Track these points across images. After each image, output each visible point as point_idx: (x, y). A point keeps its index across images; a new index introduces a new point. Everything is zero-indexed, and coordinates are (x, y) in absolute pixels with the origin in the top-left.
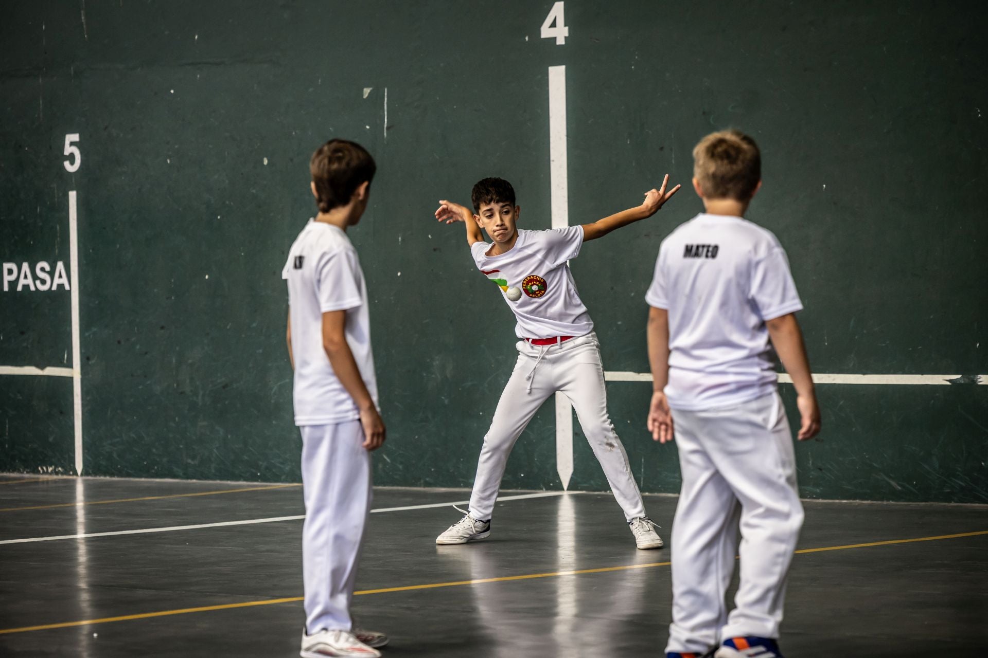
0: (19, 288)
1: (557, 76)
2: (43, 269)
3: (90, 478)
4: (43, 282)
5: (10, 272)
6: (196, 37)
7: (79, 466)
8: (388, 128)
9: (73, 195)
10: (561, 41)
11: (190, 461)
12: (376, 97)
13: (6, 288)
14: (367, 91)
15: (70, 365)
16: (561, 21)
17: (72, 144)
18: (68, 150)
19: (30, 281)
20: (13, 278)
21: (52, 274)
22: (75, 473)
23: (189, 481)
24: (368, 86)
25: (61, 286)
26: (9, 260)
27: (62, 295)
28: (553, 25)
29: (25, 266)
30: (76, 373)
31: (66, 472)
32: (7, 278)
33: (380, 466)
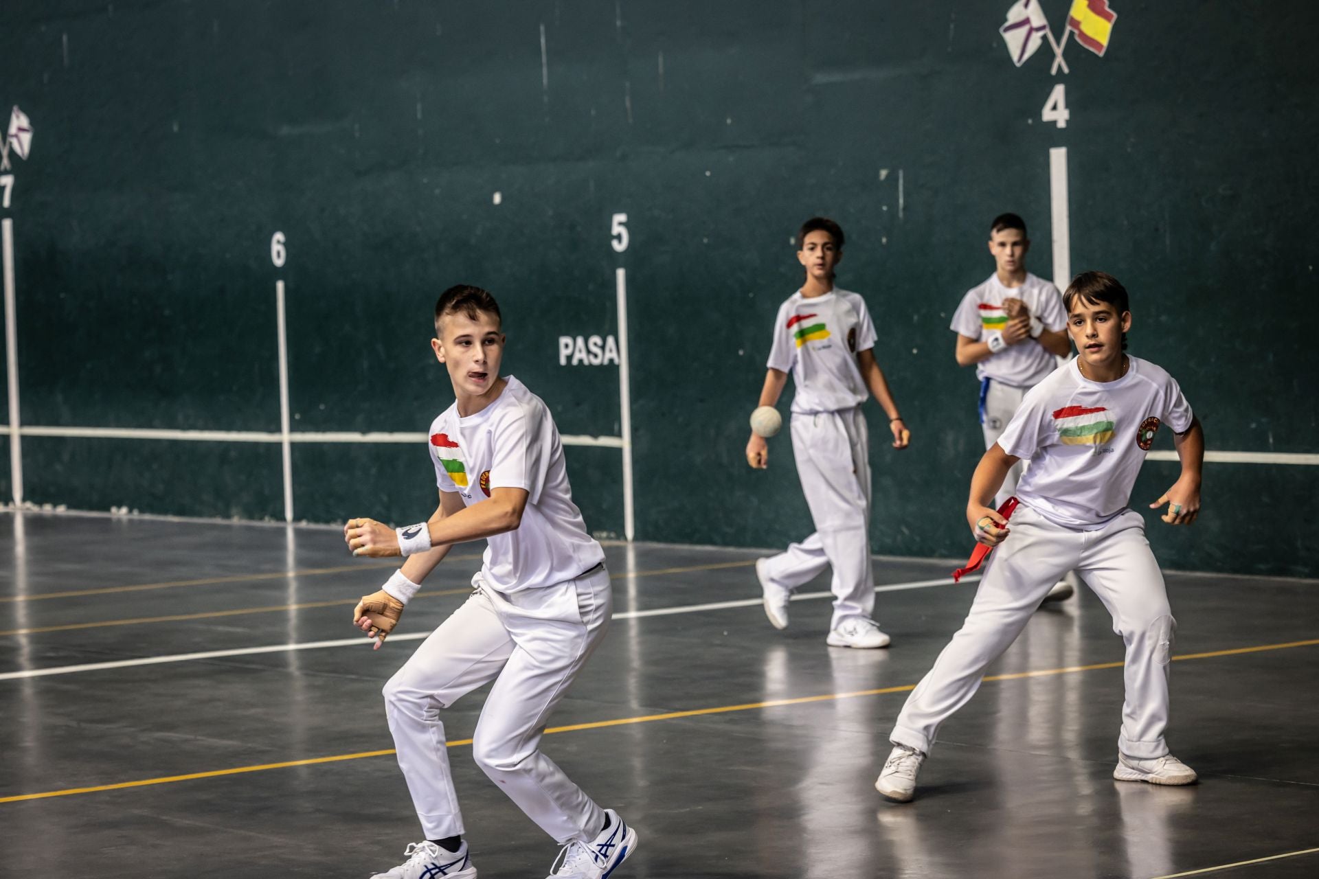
0: (575, 362)
1: (1058, 158)
2: (595, 344)
3: (640, 544)
4: (596, 356)
5: (567, 346)
6: (729, 121)
7: (630, 532)
8: (905, 209)
9: (621, 274)
10: (1061, 124)
11: (727, 529)
12: (892, 178)
13: (563, 361)
14: (883, 173)
15: (619, 435)
16: (1061, 104)
17: (620, 224)
18: (616, 229)
19: (583, 355)
20: (569, 351)
21: (603, 348)
22: (626, 539)
24: (884, 167)
25: (611, 360)
26: (566, 334)
27: (613, 368)
28: (1054, 108)
29: (580, 341)
30: (625, 443)
31: (618, 538)
32: (564, 353)
33: (899, 537)
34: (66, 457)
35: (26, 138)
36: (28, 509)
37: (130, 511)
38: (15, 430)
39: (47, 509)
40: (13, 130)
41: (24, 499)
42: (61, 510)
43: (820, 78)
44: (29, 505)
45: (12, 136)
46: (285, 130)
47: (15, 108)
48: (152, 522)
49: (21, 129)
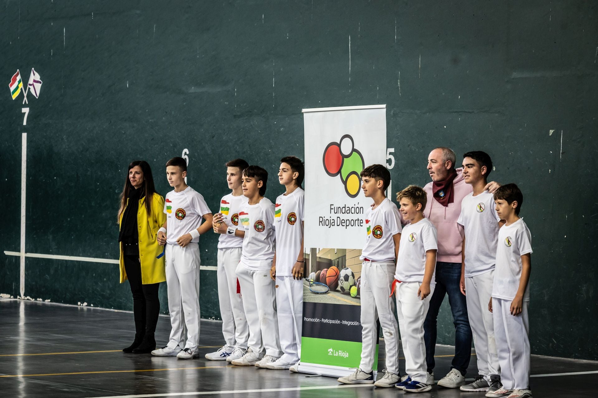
6: (459, 97)
8: (562, 153)
11: (447, 334)
12: (556, 135)
14: (551, 132)
17: (390, 154)
18: (388, 157)
23: (446, 346)
24: (552, 129)
33: (550, 345)
34: (52, 272)
35: (38, 86)
36: (28, 299)
37: (89, 305)
38: (23, 254)
39: (40, 301)
40: (31, 81)
41: (25, 295)
42: (47, 302)
43: (515, 75)
44: (28, 297)
45: (30, 85)
46: (193, 89)
47: (33, 69)
48: (102, 311)
49: (35, 81)
